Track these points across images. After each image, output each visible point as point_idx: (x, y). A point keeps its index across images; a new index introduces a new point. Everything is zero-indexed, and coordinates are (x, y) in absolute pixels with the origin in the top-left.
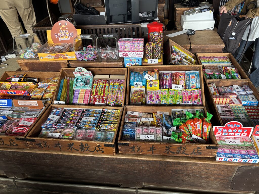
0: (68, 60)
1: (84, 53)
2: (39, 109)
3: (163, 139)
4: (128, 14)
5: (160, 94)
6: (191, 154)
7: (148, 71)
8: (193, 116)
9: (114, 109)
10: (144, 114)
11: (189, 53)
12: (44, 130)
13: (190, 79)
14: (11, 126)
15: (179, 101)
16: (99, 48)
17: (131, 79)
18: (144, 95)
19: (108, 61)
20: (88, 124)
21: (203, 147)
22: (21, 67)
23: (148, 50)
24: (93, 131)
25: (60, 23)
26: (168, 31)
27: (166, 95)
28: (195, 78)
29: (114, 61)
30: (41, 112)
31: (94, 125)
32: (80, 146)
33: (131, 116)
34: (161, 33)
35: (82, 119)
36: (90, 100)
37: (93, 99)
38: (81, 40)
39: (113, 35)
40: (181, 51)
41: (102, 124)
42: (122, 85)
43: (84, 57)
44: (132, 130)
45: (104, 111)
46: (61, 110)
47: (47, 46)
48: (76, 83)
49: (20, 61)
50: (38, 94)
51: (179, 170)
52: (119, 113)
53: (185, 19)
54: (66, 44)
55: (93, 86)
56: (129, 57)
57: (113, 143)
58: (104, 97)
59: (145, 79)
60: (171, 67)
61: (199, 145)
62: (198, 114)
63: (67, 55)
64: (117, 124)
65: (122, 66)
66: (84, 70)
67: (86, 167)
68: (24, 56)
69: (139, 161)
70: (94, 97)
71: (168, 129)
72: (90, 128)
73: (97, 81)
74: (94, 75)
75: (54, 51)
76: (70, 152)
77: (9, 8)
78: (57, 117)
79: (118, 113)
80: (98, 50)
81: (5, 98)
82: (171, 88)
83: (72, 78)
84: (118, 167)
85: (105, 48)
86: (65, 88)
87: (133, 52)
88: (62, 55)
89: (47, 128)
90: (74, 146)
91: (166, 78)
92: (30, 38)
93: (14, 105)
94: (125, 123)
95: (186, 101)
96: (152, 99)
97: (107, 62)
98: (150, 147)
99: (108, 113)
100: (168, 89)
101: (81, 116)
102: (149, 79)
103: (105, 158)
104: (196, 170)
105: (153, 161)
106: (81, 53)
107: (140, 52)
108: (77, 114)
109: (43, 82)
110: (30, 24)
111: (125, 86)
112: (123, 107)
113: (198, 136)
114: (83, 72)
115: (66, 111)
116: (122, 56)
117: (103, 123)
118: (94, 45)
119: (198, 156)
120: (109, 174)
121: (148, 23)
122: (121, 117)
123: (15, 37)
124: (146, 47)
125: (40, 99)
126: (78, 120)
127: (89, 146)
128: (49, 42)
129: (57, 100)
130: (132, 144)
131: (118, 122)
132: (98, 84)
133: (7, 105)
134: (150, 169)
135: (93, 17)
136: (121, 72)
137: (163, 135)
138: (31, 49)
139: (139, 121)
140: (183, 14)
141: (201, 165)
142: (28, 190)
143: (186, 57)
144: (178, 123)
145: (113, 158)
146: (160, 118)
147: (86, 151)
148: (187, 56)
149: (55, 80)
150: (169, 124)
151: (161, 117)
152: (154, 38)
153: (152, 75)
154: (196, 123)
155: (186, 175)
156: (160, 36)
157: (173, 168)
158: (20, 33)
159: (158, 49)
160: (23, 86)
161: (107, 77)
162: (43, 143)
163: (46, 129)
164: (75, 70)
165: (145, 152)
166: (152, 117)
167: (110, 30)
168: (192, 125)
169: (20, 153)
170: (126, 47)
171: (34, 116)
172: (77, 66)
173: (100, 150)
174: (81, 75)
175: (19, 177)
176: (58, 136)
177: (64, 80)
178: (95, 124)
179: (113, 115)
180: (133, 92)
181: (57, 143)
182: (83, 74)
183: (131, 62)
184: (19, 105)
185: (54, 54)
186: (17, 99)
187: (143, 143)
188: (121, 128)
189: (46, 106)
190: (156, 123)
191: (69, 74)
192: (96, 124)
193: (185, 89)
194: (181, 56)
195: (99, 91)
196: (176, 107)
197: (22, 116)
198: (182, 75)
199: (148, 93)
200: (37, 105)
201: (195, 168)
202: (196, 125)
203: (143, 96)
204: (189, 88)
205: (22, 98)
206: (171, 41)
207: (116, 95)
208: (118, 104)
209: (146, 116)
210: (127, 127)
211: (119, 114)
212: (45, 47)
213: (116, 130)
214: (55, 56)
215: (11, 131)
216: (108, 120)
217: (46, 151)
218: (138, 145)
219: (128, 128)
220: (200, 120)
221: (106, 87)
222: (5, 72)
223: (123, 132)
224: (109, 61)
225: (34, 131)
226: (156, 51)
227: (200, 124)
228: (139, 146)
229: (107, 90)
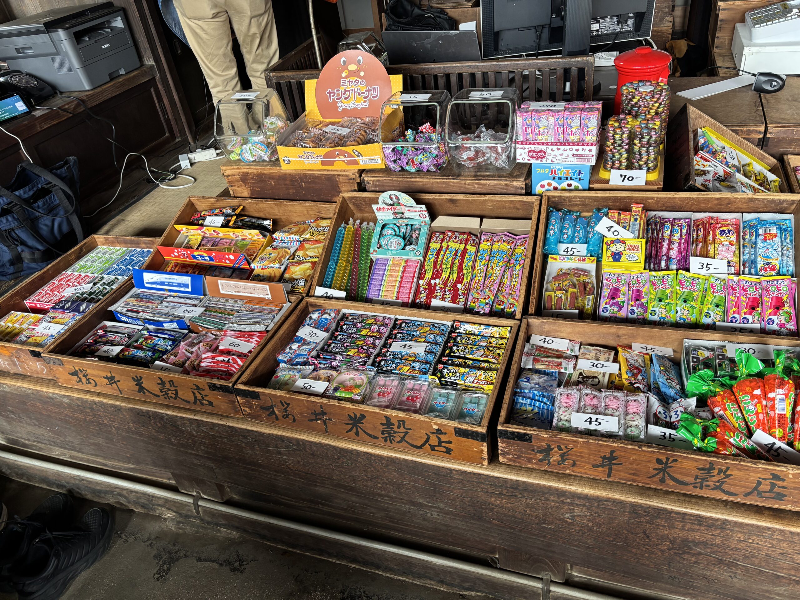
0: (359, 170)
1: (408, 148)
2: (274, 308)
3: (647, 432)
4: (552, 26)
5: (646, 287)
6: (747, 495)
7: (610, 209)
8: (761, 368)
9: (490, 325)
10: (587, 347)
11: (757, 152)
12: (284, 369)
13: (759, 241)
14: (199, 349)
15: (712, 313)
16: (454, 134)
17: (552, 232)
18: (590, 286)
19: (478, 174)
20: (408, 363)
21: (793, 474)
22: (232, 186)
23: (615, 142)
24: (422, 385)
25: (343, 59)
26: (686, 80)
27: (668, 291)
28: (778, 239)
29: (500, 173)
30: (278, 318)
31: (425, 369)
32: (382, 424)
33: (544, 352)
34: (662, 84)
35: (391, 345)
36: (417, 292)
37: (425, 289)
38: (401, 107)
39: (502, 92)
40: (727, 146)
41: (450, 367)
42: (519, 250)
43: (409, 160)
44: (544, 396)
45: (456, 329)
46: (333, 315)
47: (304, 127)
48: (380, 237)
49: (229, 167)
50: (272, 265)
51: (696, 544)
52: (505, 338)
53: (750, 38)
54: (357, 122)
55: (428, 248)
56: (549, 161)
57: (482, 430)
58: (459, 286)
59: (599, 233)
60: (693, 198)
61: (778, 469)
62: (780, 363)
63: (359, 153)
64: (495, 373)
65: (523, 191)
66: (406, 200)
67: (394, 492)
68: (240, 154)
69: (562, 493)
70: (429, 284)
71: (669, 403)
72: (413, 376)
73: (442, 236)
74: (433, 217)
75: (321, 140)
76: (352, 441)
77: (211, 16)
78: (322, 335)
79: (502, 338)
80: (450, 139)
81: (185, 270)
82: (688, 270)
83: (368, 224)
84: (491, 504)
85: (473, 133)
86: (346, 253)
87: (562, 148)
88: (343, 153)
89: (291, 363)
90: (366, 425)
91: (671, 236)
92: (260, 103)
93: (208, 293)
94: (521, 371)
95: (737, 316)
96: (618, 302)
97: (477, 176)
98: (602, 455)
99: (469, 334)
100: (675, 272)
101: (389, 337)
102: (610, 236)
103: (454, 472)
104: (759, 550)
105: (608, 500)
106: (400, 149)
107: (587, 145)
108: (378, 331)
109: (287, 232)
110: (263, 63)
111: (530, 254)
112: (517, 320)
113: (774, 437)
114: (403, 207)
115: (347, 318)
116: (527, 158)
117: (452, 365)
118: (440, 123)
119: (771, 506)
120: (463, 523)
121: (615, 54)
122: (509, 351)
123: (219, 101)
124: (608, 132)
125: (276, 279)
126: (381, 349)
127: (410, 429)
128: (308, 114)
129: (324, 287)
130: (543, 439)
131: (499, 366)
132: (443, 244)
133: (189, 290)
134: (599, 525)
135: (441, 38)
136: (518, 209)
137: (647, 422)
138: (259, 135)
139: (568, 368)
140: (743, 20)
141: (780, 537)
142: (230, 533)
143: (747, 168)
144: (705, 388)
145: (480, 474)
146: (642, 365)
147: (398, 442)
148: (748, 165)
149: (320, 226)
150: (671, 387)
151: (644, 361)
152: (635, 100)
153: (622, 221)
154: (772, 391)
155: (721, 562)
156: (657, 96)
157: (678, 533)
158: (233, 90)
159: (648, 137)
160: (233, 240)
161: (473, 223)
162: (280, 405)
163: (290, 366)
164: (380, 200)
165: (585, 469)
166: (615, 360)
167: (491, 79)
168: (757, 398)
169: (217, 428)
170: (541, 129)
171: (258, 328)
172: (386, 188)
173: (440, 445)
174: (394, 216)
175: (209, 495)
176: (322, 391)
177: (345, 228)
178: (428, 365)
179: (485, 344)
180: (554, 274)
181: (318, 410)
182: (403, 213)
183: (554, 178)
184: (222, 292)
185: (322, 151)
186: (215, 276)
187: (581, 440)
188: (510, 384)
189: (293, 301)
190: (628, 380)
191: (361, 210)
192: (431, 364)
193: (737, 274)
194: (727, 164)
195: (444, 266)
196: (699, 333)
197: (227, 326)
198: (730, 228)
199: (604, 281)
200: (269, 297)
201: (758, 544)
202: (773, 399)
203: (588, 289)
204: (753, 271)
205: (229, 273)
206: (693, 111)
207: (498, 280)
208: (503, 309)
209: (593, 354)
210: (527, 384)
211: (504, 341)
212: (298, 128)
213: (493, 391)
214: (325, 156)
215: (199, 365)
216: (467, 356)
217: (285, 429)
218: (563, 444)
219: (532, 388)
220: (789, 383)
221: (467, 256)
222: (190, 197)
223: (514, 400)
224: (483, 174)
225: (256, 369)
226: (642, 146)
227: (786, 396)
228: (566, 447)
229: (470, 264)
